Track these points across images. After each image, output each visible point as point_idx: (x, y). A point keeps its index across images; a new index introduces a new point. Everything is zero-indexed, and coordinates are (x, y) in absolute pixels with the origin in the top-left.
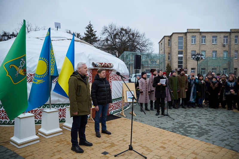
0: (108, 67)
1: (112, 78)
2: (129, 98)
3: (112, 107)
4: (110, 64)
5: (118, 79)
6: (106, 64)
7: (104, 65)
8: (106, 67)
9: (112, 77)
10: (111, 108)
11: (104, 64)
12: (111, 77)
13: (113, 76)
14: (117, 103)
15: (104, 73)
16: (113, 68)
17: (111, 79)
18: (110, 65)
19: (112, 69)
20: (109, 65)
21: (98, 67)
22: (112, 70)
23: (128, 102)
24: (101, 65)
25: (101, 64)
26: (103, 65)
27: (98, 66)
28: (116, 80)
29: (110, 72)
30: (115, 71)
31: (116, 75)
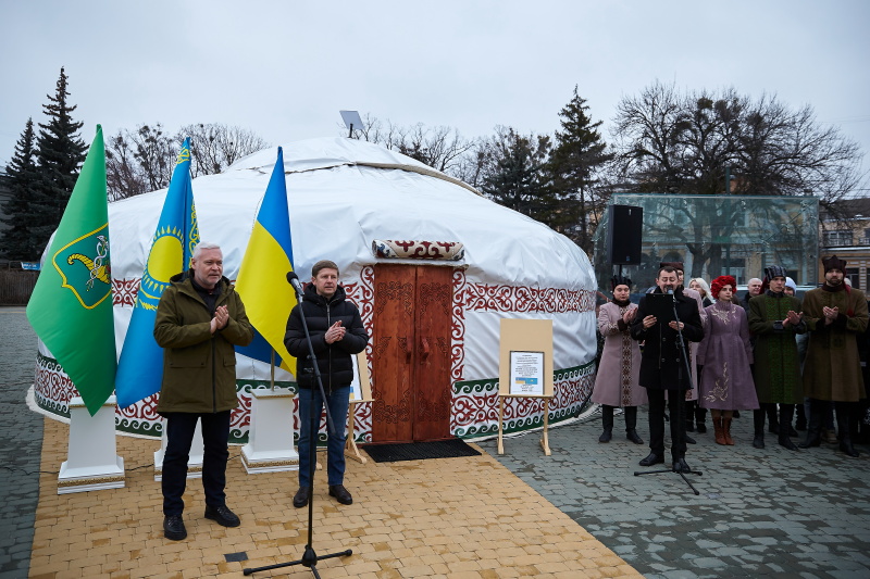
0: (438, 256)
1: (469, 301)
2: (518, 379)
3: (466, 411)
4: (447, 246)
5: (503, 302)
6: (426, 244)
7: (420, 249)
8: (426, 256)
9: (466, 296)
10: (461, 415)
11: (417, 245)
12: (462, 295)
13: (469, 292)
16: (468, 260)
17: (460, 305)
18: (448, 250)
19: (460, 264)
20: (442, 249)
21: (393, 257)
22: (462, 269)
23: (514, 393)
24: (406, 250)
25: (406, 246)
26: (412, 249)
27: (392, 253)
28: (486, 305)
29: (456, 277)
30: (477, 271)
31: (486, 289)
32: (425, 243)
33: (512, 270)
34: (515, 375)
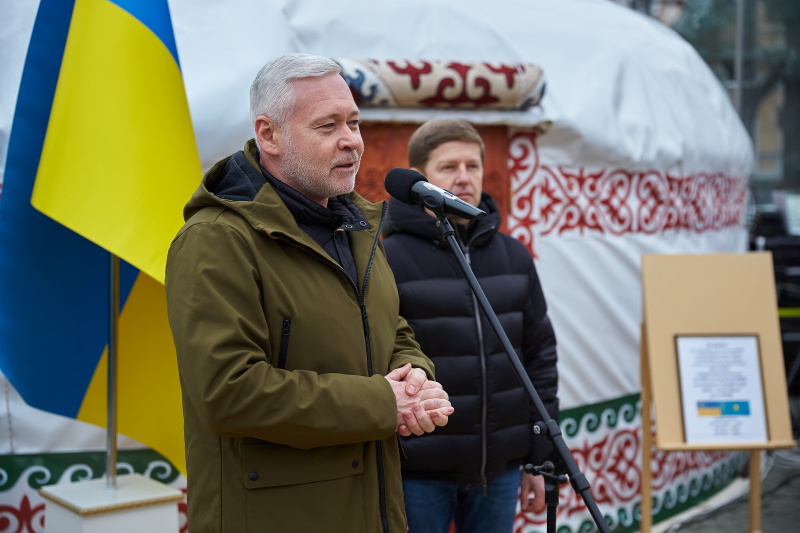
0: (487, 100)
1: (545, 211)
2: (706, 406)
4: (510, 73)
5: (614, 212)
6: (462, 69)
7: (447, 82)
8: (461, 101)
9: (540, 201)
11: (440, 72)
12: (530, 198)
13: (546, 190)
14: (600, 445)
15: (452, 166)
16: (550, 110)
17: (527, 222)
18: (511, 83)
19: (531, 118)
20: (498, 82)
21: (384, 104)
22: (533, 134)
23: (693, 442)
24: (416, 84)
25: (414, 73)
26: (429, 83)
27: (383, 93)
28: (582, 222)
29: (516, 152)
30: (567, 136)
31: (581, 181)
32: (455, 66)
33: (632, 130)
34: (693, 395)
